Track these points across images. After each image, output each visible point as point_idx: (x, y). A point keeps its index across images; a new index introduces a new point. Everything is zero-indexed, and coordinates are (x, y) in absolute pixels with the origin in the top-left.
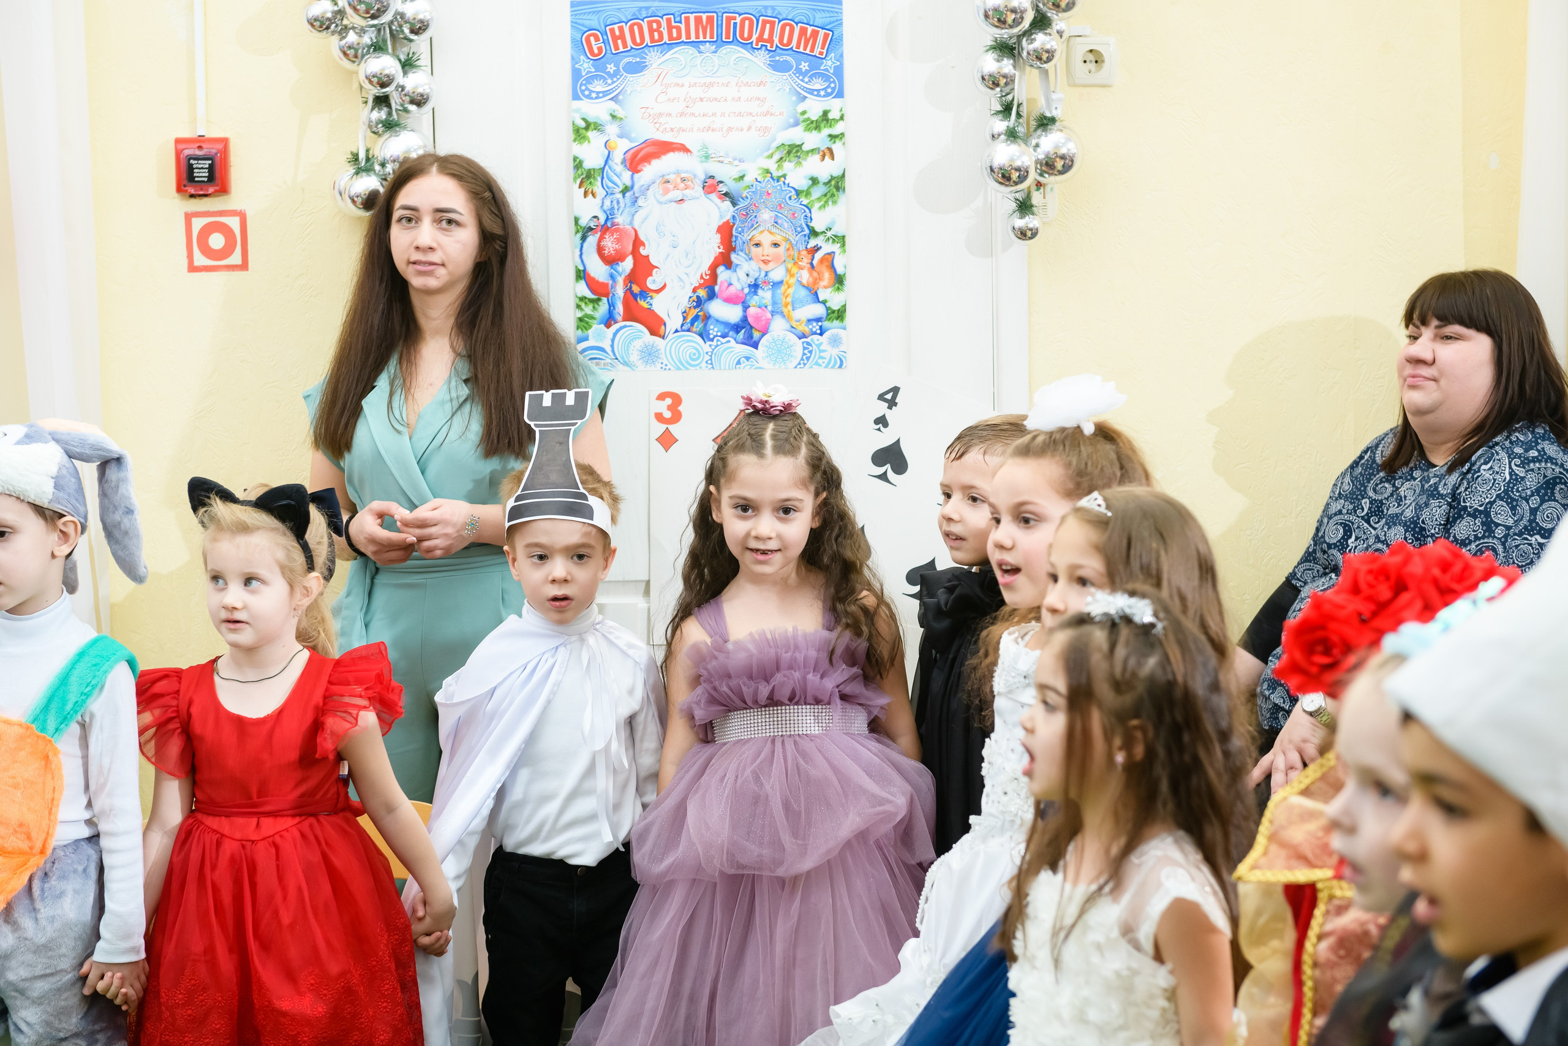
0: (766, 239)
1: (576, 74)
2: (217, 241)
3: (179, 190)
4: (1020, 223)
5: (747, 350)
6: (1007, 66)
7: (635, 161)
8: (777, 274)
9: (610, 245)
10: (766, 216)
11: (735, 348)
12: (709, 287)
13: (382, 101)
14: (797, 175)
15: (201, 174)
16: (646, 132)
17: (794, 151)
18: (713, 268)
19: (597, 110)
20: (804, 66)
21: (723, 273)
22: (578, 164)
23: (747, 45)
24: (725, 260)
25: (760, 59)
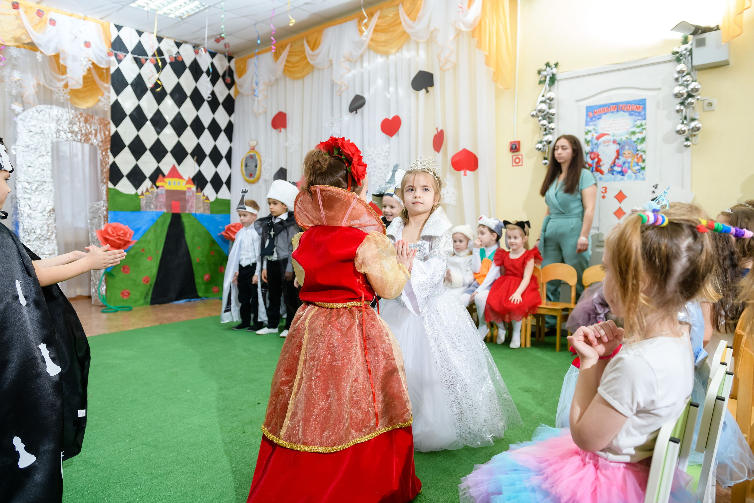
0: (627, 152)
1: (586, 121)
2: (517, 160)
3: (511, 151)
4: (686, 143)
5: (622, 177)
6: (682, 108)
7: (598, 138)
8: (629, 160)
9: (592, 156)
10: (627, 147)
11: (619, 177)
12: (614, 164)
13: (545, 130)
14: (634, 138)
15: (514, 148)
16: (601, 131)
17: (634, 133)
18: (615, 160)
19: (590, 128)
20: (637, 114)
21: (617, 161)
22: (586, 140)
23: (624, 111)
24: (617, 158)
25: (626, 114)
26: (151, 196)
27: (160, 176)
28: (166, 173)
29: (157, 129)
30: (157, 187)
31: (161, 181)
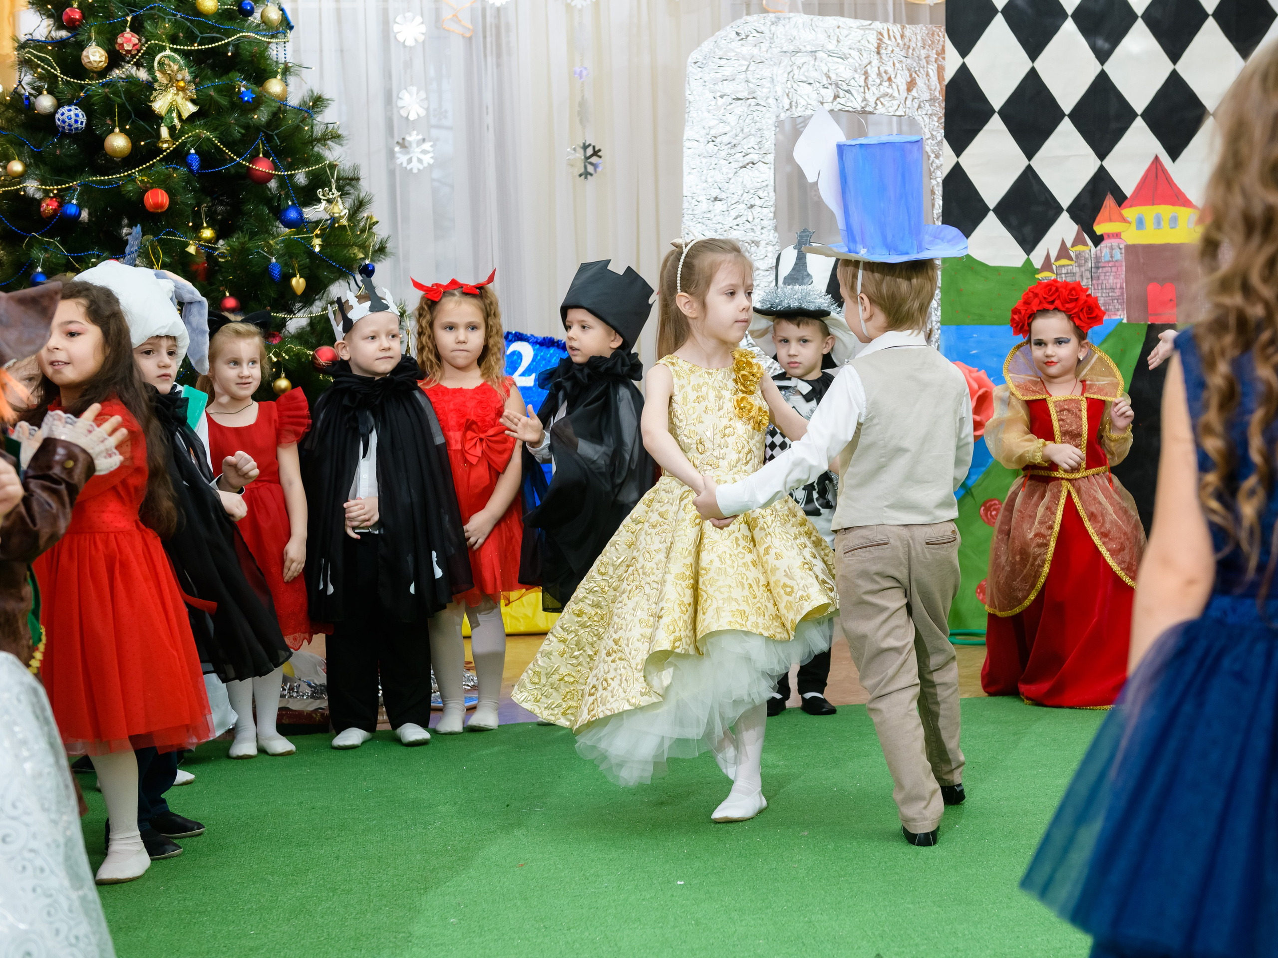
26: (1076, 269)
27: (1109, 202)
28: (1128, 189)
29: (1101, 43)
30: (1097, 240)
31: (1111, 220)
